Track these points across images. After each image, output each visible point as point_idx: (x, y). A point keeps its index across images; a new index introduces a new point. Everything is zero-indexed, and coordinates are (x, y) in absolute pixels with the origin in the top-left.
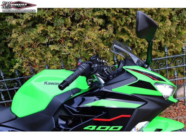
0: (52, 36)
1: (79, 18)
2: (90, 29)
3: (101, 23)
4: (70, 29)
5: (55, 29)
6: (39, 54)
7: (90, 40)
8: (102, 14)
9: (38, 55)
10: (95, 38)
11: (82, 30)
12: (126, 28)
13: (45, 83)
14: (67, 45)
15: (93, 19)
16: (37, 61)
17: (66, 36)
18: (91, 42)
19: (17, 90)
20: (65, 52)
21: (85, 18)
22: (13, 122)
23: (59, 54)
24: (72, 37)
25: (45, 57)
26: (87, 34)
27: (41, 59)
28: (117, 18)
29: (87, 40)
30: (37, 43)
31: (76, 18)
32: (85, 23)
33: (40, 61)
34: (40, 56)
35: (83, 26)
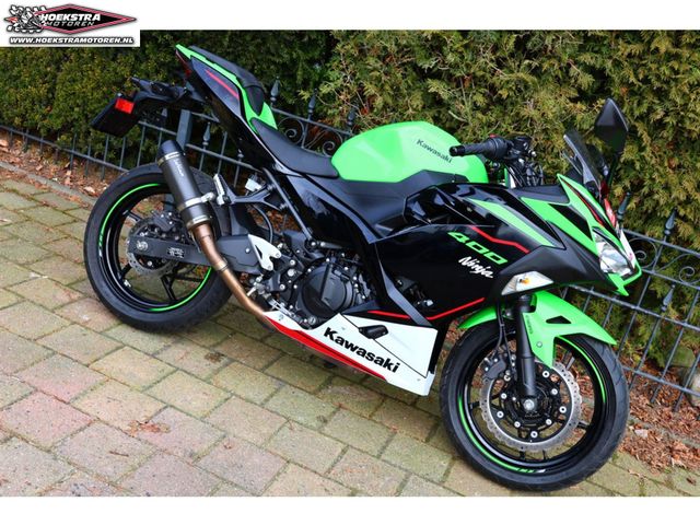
0: (451, 58)
1: (536, 49)
2: (551, 87)
3: (585, 87)
4: (500, 63)
5: (466, 46)
6: (392, 87)
7: (534, 113)
8: (598, 66)
9: (387, 87)
10: (550, 116)
11: (530, 79)
12: (641, 129)
13: (420, 142)
14: (475, 97)
15: (569, 65)
16: (379, 102)
17: (483, 76)
18: (535, 118)
19: (349, 137)
20: (459, 114)
21: (553, 55)
22: (329, 181)
23: (439, 112)
24: (497, 84)
25: (401, 102)
26: (536, 96)
27: (390, 101)
28: (632, 93)
29: (529, 111)
30: (403, 56)
31: (529, 45)
32: (546, 66)
33: (386, 106)
34: (392, 93)
35: (536, 72)
